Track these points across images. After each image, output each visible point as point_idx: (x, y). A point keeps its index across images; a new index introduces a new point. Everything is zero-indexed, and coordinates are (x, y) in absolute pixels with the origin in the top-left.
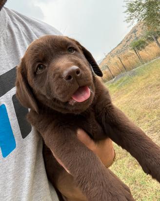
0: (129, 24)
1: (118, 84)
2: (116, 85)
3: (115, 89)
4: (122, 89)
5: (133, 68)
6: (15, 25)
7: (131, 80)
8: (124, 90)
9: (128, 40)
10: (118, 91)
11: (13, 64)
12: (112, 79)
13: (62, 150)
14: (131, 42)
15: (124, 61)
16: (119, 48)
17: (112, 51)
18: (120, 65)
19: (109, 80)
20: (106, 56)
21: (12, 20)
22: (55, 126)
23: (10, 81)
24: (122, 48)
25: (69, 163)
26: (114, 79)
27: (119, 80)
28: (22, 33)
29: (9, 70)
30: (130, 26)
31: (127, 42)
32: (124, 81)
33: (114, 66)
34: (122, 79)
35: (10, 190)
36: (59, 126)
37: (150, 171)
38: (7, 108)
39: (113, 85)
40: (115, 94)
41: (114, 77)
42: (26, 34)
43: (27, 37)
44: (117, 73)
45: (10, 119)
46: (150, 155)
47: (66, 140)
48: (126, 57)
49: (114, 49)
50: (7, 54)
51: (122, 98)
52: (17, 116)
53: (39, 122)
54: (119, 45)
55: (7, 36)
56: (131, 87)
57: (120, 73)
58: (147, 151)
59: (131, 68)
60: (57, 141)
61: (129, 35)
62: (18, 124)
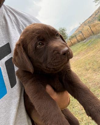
0: (97, 3)
1: (88, 43)
2: (86, 44)
3: (85, 47)
4: (90, 47)
5: (99, 33)
6: (9, 16)
7: (97, 41)
8: (91, 48)
9: (97, 14)
10: (87, 48)
11: (6, 41)
12: (84, 40)
13: (35, 98)
14: (98, 16)
15: (93, 28)
16: (90, 19)
17: (85, 21)
18: (90, 31)
19: (82, 41)
20: (81, 25)
21: (7, 12)
22: (33, 81)
23: (4, 52)
24: (92, 19)
25: (38, 107)
26: (85, 40)
27: (88, 41)
28: (13, 21)
29: (3, 45)
30: (97, 5)
31: (96, 15)
32: (92, 42)
33: (85, 32)
34: (91, 41)
35: (3, 119)
36: (35, 82)
37: (91, 115)
38: (2, 69)
39: (84, 45)
40: (85, 50)
41: (85, 39)
42: (15, 22)
43: (16, 23)
44: (87, 37)
45: (3, 76)
46: (91, 104)
47: (38, 91)
48: (94, 26)
49: (87, 20)
50: (2, 35)
51: (89, 53)
52: (8, 74)
53: (24, 77)
54: (90, 17)
55: (3, 23)
56: (96, 46)
57: (90, 36)
58: (89, 101)
59: (97, 33)
60: (32, 91)
61: (97, 10)
62: (8, 79)
